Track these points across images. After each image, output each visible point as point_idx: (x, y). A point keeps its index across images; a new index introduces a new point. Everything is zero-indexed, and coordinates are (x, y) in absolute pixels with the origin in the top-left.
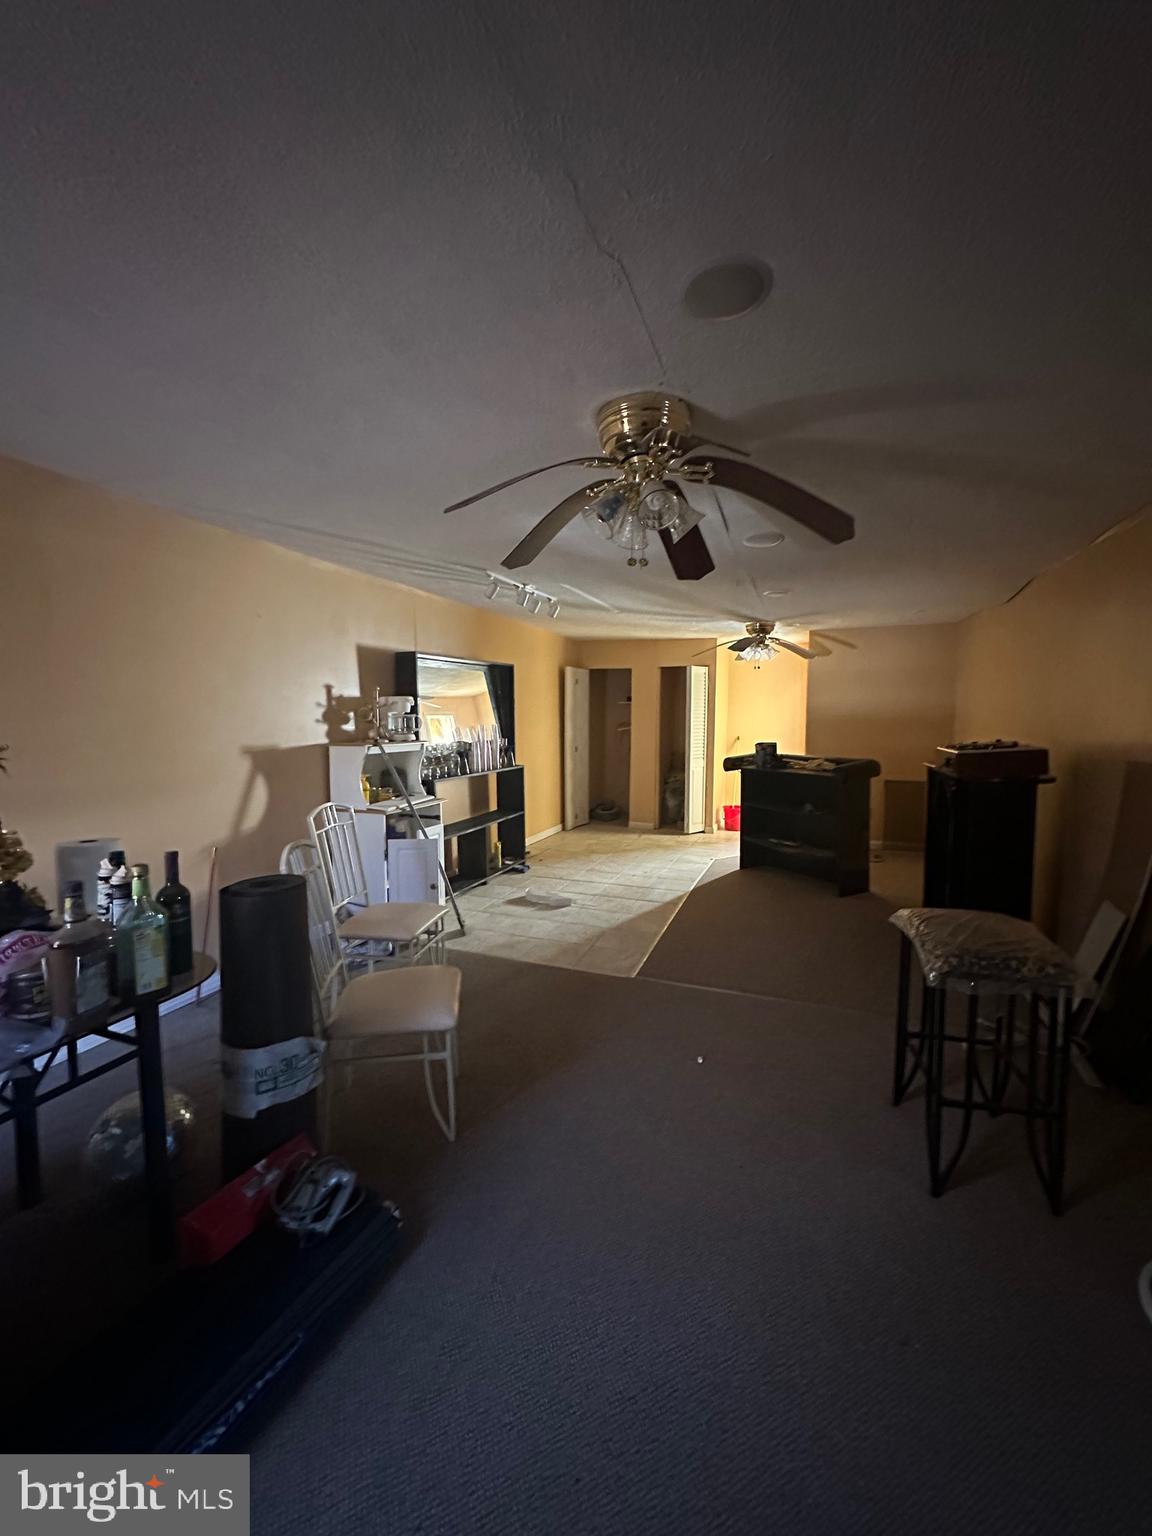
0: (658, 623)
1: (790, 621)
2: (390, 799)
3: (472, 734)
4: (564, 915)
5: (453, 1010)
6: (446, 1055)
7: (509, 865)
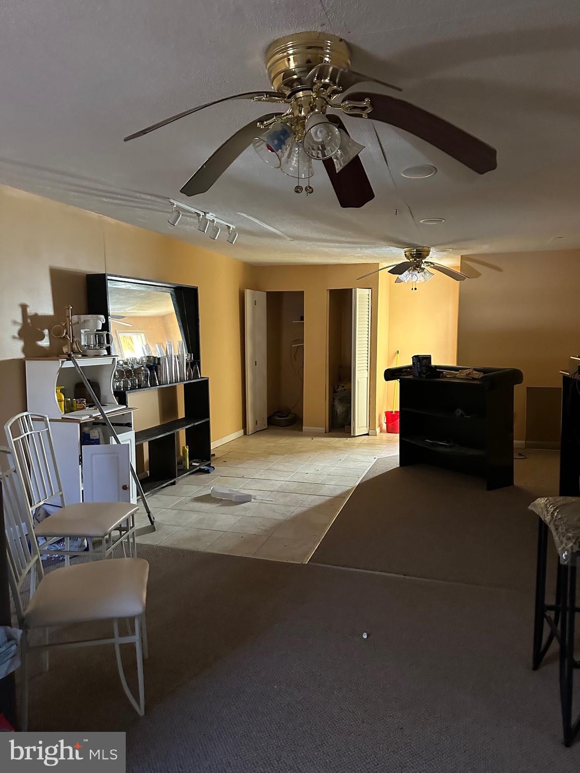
0: (327, 250)
1: (442, 247)
2: (84, 408)
3: (160, 350)
4: (246, 509)
5: (142, 596)
6: (135, 639)
7: (197, 466)
